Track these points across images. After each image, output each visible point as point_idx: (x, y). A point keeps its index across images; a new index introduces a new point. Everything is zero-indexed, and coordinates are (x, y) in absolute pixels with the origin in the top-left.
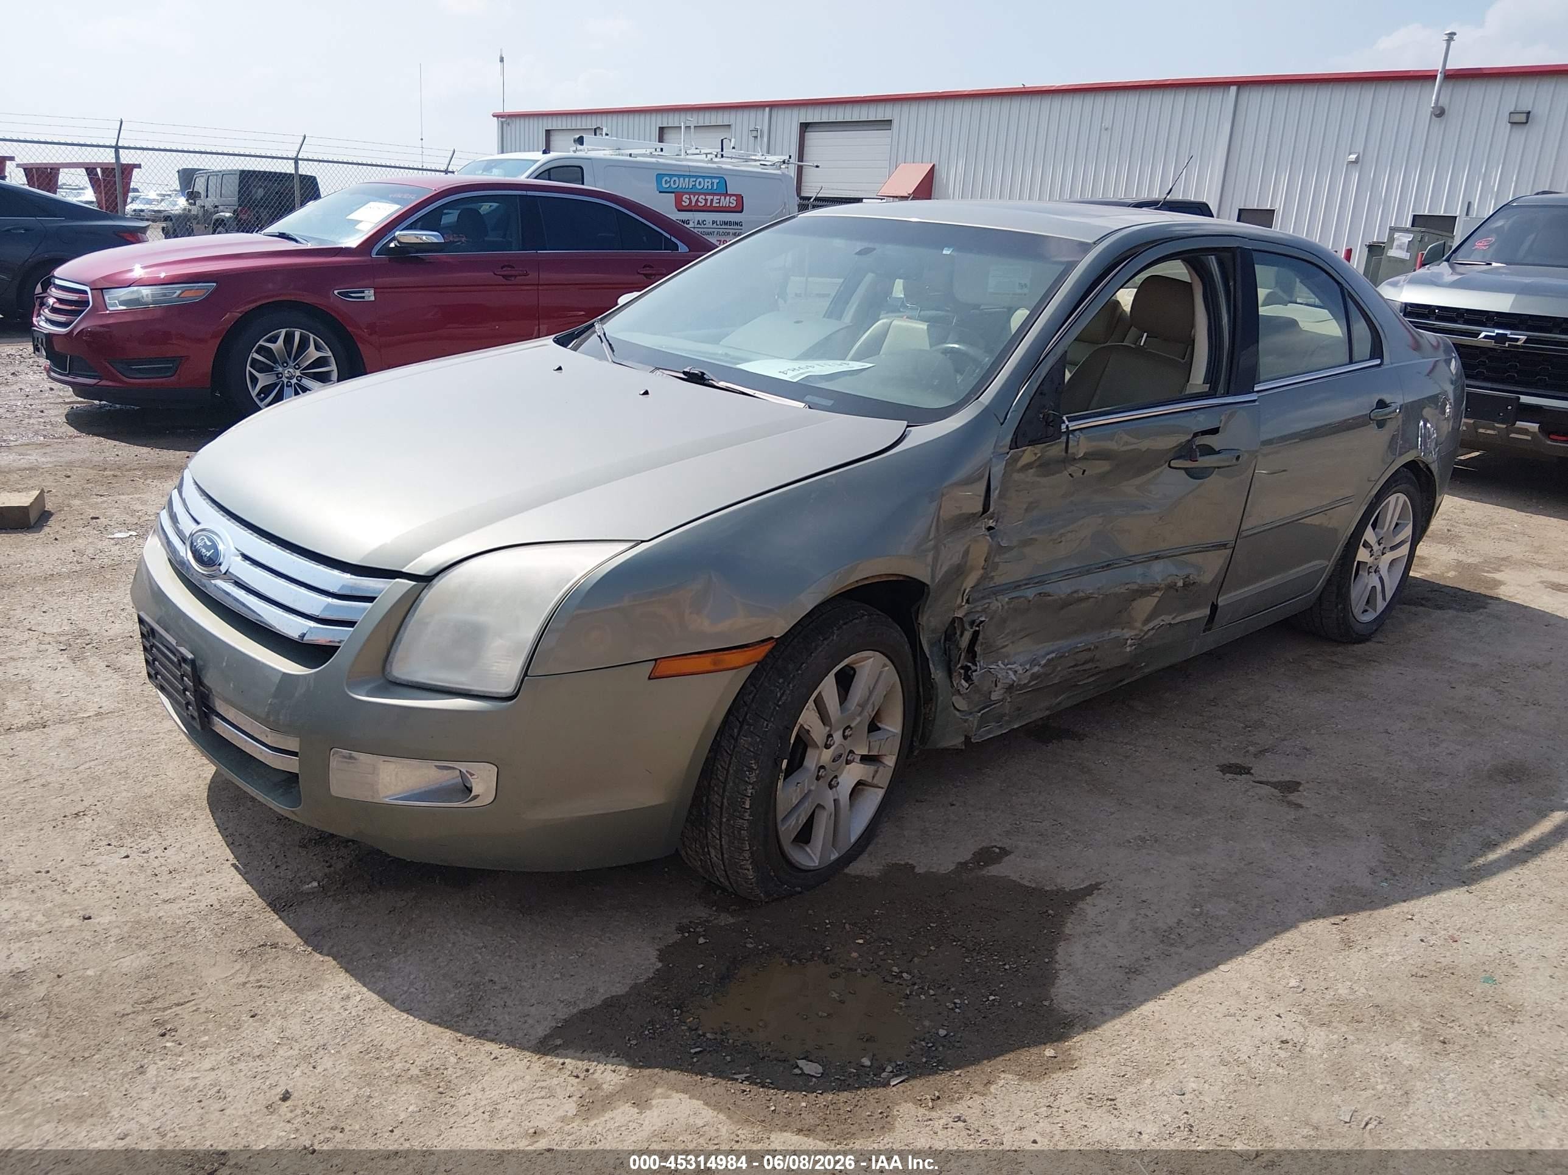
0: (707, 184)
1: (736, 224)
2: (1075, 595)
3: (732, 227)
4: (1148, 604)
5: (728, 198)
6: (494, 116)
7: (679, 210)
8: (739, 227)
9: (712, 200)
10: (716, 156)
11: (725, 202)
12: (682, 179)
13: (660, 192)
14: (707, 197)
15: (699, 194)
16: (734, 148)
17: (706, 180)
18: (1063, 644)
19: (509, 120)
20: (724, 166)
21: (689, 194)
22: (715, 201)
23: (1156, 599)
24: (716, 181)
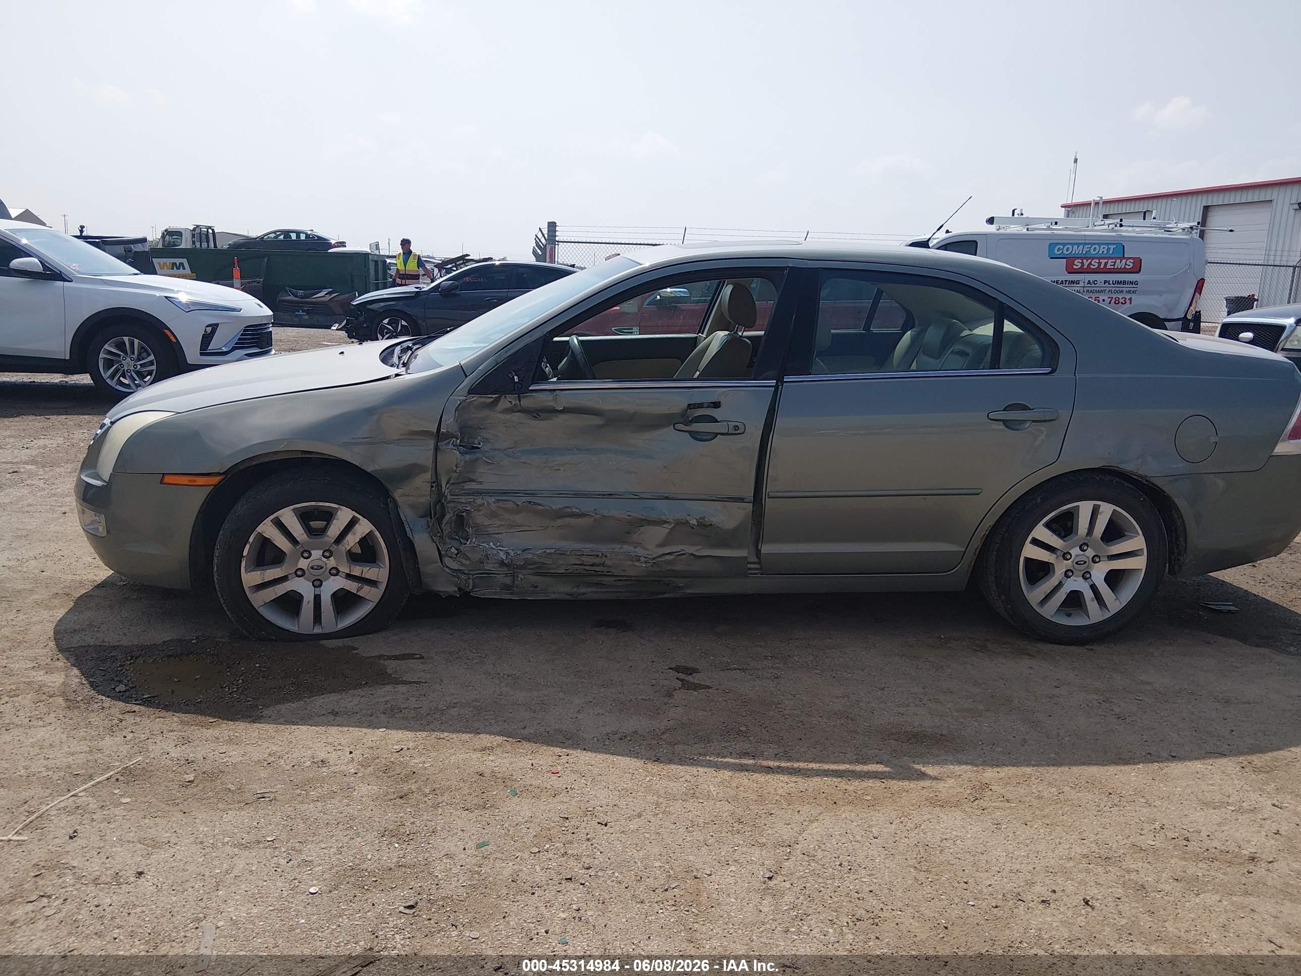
0: (1103, 249)
1: (1131, 283)
2: (569, 510)
3: (1126, 286)
4: (661, 532)
5: (1124, 261)
6: (1062, 207)
7: (1068, 273)
8: (1134, 286)
9: (1106, 264)
10: (1116, 226)
11: (1119, 264)
12: (1075, 247)
13: (1051, 258)
14: (1101, 261)
15: (1093, 258)
16: (1154, 218)
17: (1102, 247)
18: (567, 545)
19: (1074, 209)
20: (1123, 234)
21: (1082, 258)
22: (1110, 263)
23: (668, 531)
24: (1112, 247)
